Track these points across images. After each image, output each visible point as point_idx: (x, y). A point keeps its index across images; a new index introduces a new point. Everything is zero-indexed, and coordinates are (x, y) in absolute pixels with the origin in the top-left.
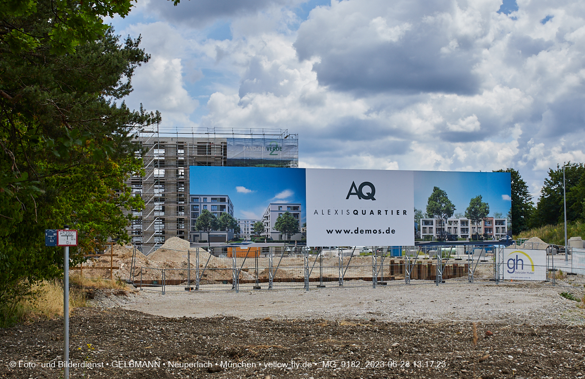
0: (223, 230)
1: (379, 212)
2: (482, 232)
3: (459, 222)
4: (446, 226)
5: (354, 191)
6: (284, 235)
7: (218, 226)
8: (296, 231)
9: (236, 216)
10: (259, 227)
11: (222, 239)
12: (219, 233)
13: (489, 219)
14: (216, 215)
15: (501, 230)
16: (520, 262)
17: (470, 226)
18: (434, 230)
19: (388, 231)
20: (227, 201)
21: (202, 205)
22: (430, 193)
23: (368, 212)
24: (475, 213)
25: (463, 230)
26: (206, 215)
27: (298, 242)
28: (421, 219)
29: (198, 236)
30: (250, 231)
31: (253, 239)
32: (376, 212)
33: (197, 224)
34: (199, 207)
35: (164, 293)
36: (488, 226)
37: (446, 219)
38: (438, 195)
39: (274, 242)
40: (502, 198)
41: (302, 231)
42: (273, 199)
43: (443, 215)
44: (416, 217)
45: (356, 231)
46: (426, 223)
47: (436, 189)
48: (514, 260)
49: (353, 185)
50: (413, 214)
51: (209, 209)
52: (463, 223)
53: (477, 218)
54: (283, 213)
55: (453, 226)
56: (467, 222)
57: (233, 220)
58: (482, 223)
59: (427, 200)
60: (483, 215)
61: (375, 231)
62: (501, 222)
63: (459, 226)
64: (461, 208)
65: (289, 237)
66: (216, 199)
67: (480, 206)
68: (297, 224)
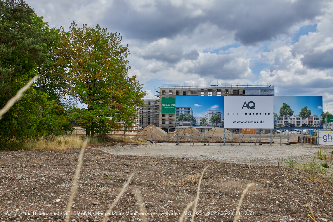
0: (189, 121)
1: (257, 114)
2: (307, 123)
3: (296, 118)
4: (289, 120)
5: (245, 105)
6: (214, 124)
7: (187, 120)
8: (220, 122)
9: (194, 116)
10: (204, 120)
11: (188, 125)
12: (187, 122)
13: (311, 117)
14: (186, 115)
15: (317, 122)
16: (330, 137)
17: (301, 120)
18: (283, 122)
19: (261, 122)
20: (190, 110)
21: (180, 111)
22: (282, 106)
23: (252, 114)
24: (304, 114)
25: (297, 122)
26: (182, 115)
27: (220, 126)
28: (277, 117)
29: (178, 123)
30: (200, 121)
31: (201, 125)
32: (255, 114)
33: (178, 119)
34: (179, 112)
35: (160, 145)
36: (310, 120)
37: (289, 117)
38: (285, 106)
39: (210, 126)
40: (318, 108)
41: (222, 122)
42: (210, 109)
43: (288, 115)
44: (274, 116)
45: (246, 122)
46: (279, 119)
47: (284, 104)
48: (327, 136)
49: (245, 103)
50: (273, 115)
51: (183, 113)
52: (297, 119)
53: (305, 117)
54: (214, 114)
55: (292, 120)
56: (300, 119)
57: (193, 117)
58: (307, 119)
59: (280, 109)
60: (308, 116)
61: (255, 122)
62: (318, 119)
63: (296, 120)
64: (297, 112)
65: (216, 124)
66: (186, 109)
67: (307, 111)
68: (220, 119)
